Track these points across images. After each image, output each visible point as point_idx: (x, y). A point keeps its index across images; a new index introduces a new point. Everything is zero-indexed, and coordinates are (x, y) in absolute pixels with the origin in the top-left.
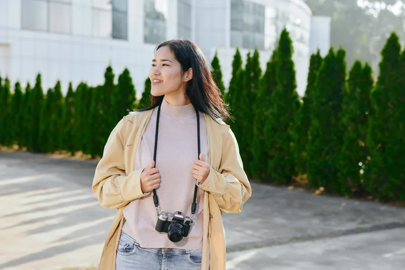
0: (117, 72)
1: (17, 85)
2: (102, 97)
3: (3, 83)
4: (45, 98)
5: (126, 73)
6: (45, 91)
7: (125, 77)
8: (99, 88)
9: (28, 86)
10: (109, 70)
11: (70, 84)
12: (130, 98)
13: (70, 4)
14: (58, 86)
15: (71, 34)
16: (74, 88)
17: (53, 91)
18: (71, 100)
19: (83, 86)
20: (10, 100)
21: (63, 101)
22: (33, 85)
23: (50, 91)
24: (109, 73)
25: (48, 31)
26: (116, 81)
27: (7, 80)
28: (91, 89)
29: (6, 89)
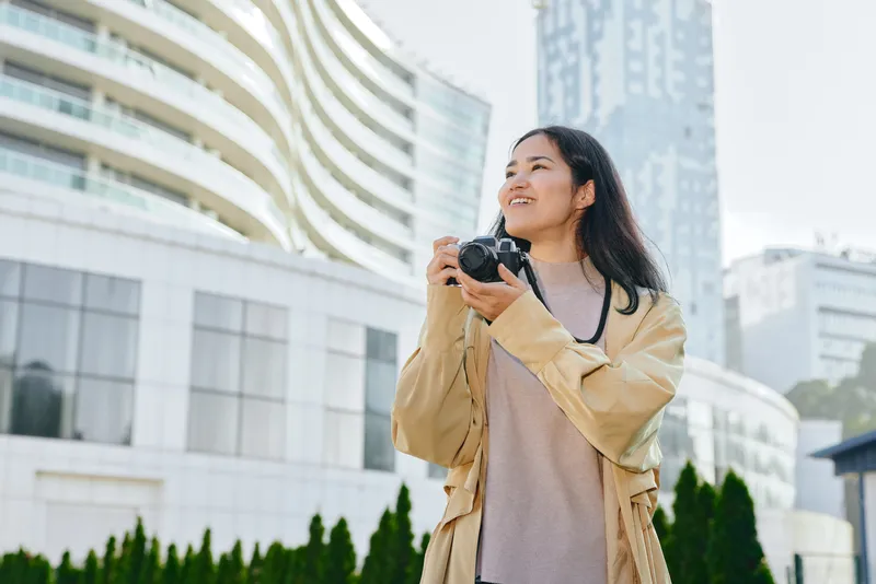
0: (329, 524)
1: (172, 549)
2: (303, 564)
3: (148, 546)
4: (216, 570)
5: (342, 524)
6: (216, 558)
7: (341, 530)
8: (301, 551)
9: (190, 550)
10: (317, 520)
11: (257, 547)
12: (347, 565)
13: (282, 401)
14: (237, 549)
15: (282, 460)
16: (263, 551)
17: (229, 558)
18: (257, 571)
19: (276, 548)
20: (157, 576)
21: (244, 574)
22: (197, 547)
23: (224, 558)
24: (316, 525)
25: (238, 454)
26: (326, 539)
27: (155, 542)
28: (289, 552)
29: (154, 556)
